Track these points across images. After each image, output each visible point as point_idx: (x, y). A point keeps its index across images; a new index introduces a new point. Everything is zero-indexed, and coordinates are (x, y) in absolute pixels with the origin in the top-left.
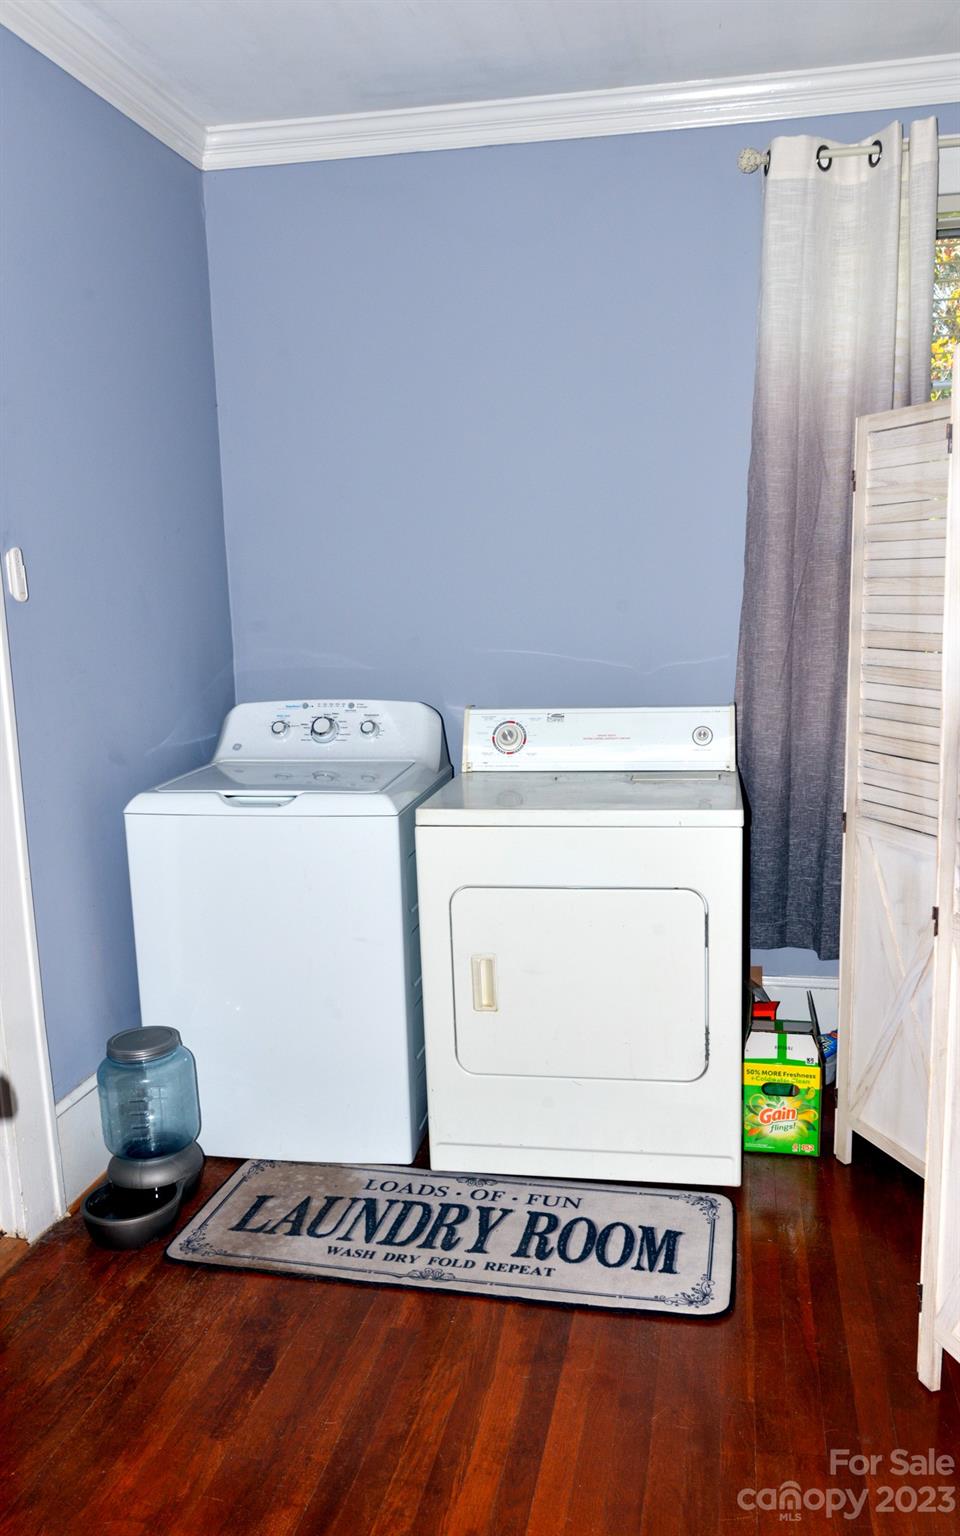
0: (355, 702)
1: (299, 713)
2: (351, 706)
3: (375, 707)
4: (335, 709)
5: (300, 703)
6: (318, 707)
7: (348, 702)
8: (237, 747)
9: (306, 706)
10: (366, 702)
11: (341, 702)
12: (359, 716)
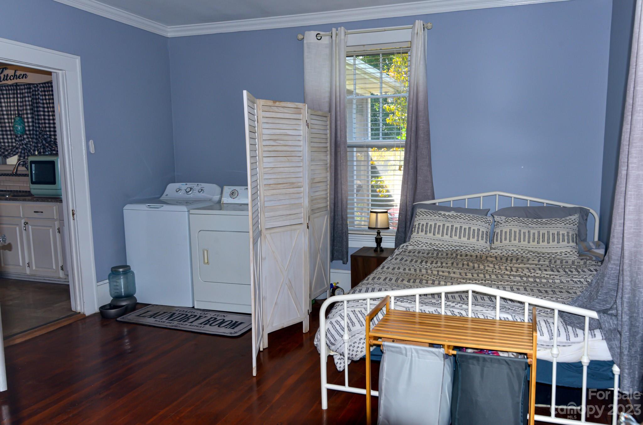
0: (199, 184)
1: (184, 186)
2: (198, 185)
3: (203, 185)
4: (194, 186)
5: (184, 184)
6: (190, 185)
7: (197, 184)
8: (167, 195)
9: (186, 184)
10: (201, 184)
11: (195, 183)
12: (199, 187)
